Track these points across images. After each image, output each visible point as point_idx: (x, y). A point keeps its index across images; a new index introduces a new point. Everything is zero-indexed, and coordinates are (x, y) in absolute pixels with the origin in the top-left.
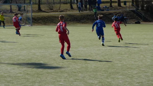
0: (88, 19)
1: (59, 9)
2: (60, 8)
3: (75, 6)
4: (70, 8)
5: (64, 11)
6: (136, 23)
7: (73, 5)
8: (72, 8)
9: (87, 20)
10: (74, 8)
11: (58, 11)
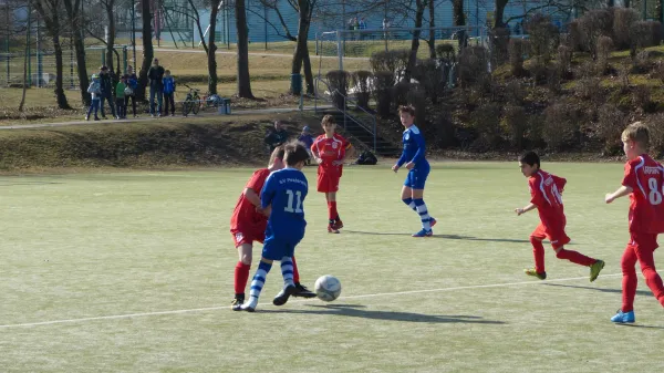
0: (169, 148)
1: (21, 109)
2: (22, 104)
3: (74, 96)
4: (57, 105)
5: (43, 117)
6: (361, 162)
7: (67, 93)
8: (63, 103)
9: (164, 151)
10: (70, 103)
11: (18, 118)
